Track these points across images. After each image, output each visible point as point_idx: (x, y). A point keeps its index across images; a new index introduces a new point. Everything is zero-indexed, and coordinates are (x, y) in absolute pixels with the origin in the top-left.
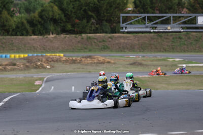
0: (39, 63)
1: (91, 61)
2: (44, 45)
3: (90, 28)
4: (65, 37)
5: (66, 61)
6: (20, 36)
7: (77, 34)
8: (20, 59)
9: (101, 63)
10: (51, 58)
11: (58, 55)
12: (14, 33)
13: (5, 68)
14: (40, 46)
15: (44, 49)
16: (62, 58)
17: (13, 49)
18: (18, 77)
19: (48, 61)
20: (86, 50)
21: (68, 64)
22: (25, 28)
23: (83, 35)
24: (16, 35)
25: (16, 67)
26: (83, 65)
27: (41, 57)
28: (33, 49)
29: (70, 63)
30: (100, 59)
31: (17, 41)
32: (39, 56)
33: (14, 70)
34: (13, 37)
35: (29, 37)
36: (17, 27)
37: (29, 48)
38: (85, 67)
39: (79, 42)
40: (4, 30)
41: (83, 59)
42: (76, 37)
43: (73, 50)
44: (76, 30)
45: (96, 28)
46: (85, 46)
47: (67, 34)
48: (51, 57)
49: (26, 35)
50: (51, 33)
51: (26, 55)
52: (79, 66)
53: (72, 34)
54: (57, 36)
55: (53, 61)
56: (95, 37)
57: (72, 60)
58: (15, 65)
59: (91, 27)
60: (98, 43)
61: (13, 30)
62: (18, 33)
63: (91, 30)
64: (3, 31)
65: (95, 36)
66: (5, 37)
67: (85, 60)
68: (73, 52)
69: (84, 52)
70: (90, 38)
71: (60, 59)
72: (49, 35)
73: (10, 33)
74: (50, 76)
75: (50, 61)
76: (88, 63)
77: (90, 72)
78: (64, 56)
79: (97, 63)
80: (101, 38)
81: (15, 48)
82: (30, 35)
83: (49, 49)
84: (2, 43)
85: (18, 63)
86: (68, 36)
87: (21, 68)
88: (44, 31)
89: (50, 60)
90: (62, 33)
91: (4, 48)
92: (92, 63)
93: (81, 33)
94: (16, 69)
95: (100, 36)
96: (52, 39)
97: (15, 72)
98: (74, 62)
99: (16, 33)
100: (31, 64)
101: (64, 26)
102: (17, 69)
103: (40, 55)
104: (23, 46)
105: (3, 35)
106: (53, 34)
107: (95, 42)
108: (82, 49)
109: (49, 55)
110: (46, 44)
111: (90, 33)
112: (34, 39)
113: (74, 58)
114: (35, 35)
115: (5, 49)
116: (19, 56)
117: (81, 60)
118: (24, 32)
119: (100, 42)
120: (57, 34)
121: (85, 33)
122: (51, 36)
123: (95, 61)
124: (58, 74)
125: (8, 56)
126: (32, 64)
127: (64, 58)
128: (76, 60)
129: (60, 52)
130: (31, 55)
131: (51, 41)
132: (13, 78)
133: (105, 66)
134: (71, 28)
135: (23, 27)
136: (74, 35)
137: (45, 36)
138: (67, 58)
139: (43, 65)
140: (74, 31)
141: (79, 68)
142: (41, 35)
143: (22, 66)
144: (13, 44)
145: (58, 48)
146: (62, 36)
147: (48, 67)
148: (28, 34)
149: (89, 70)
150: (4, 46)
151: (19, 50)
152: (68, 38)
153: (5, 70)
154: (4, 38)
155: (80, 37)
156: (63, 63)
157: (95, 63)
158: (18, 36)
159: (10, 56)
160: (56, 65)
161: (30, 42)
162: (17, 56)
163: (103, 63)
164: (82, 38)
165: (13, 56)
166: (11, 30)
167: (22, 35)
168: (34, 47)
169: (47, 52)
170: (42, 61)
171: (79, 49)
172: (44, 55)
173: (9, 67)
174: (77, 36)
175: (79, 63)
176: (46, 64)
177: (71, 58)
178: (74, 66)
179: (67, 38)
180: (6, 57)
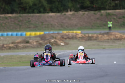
0: (53, 41)
1: (107, 38)
2: (62, 23)
3: (110, 5)
4: (84, 14)
5: (82, 38)
6: (38, 13)
7: (96, 10)
8: (36, 37)
9: (118, 39)
10: (67, 36)
11: (75, 32)
12: (30, 10)
13: (16, 46)
14: (57, 23)
15: (62, 27)
16: (78, 35)
17: (29, 28)
18: (28, 54)
19: (63, 38)
20: (105, 27)
21: (84, 41)
22: (42, 6)
23: (102, 11)
24: (33, 12)
25: (28, 45)
26: (99, 41)
27: (57, 34)
28: (50, 27)
29: (86, 40)
30: (117, 36)
31: (34, 19)
32: (55, 33)
33: (26, 47)
34: (30, 15)
35: (46, 15)
36: (35, 5)
37: (46, 26)
38: (101, 44)
39: (98, 19)
40: (21, 7)
41: (100, 36)
42: (95, 14)
43: (92, 27)
44: (94, 6)
45: (116, 4)
46: (104, 23)
47: (86, 11)
48: (67, 34)
49: (44, 13)
50: (69, 10)
51: (42, 33)
52: (94, 42)
53: (92, 11)
54: (76, 13)
55: (68, 38)
56: (115, 14)
57: (89, 37)
58: (28, 42)
59: (110, 3)
60: (118, 19)
61: (30, 7)
62: (35, 10)
63: (111, 6)
64: (20, 9)
65: (114, 12)
66: (21, 15)
67: (101, 37)
68: (91, 29)
69: (104, 29)
70: (109, 14)
71: (76, 36)
72: (67, 12)
73: (27, 11)
74: (62, 53)
75: (66, 39)
76: (104, 40)
77: (104, 48)
78: (81, 33)
79: (114, 39)
80: (120, 14)
81: (32, 26)
82: (48, 13)
83: (67, 26)
84: (19, 21)
85: (31, 41)
86: (86, 13)
87: (33, 45)
88: (62, 8)
89: (65, 37)
90: (80, 10)
91: (20, 26)
92: (108, 39)
93: (99, 9)
94: (28, 46)
95: (120, 12)
96: (70, 16)
97: (27, 50)
98: (90, 39)
99: (34, 10)
100: (44, 41)
101: (82, 3)
102: (30, 46)
103: (57, 32)
104: (40, 24)
105: (20, 13)
106: (71, 11)
107: (114, 19)
108: (101, 26)
109: (65, 32)
110: (64, 21)
111: (109, 9)
112: (51, 17)
113: (90, 35)
114: (52, 12)
115: (22, 27)
116: (35, 34)
117: (98, 37)
118: (42, 10)
119: (120, 18)
120: (75, 11)
121: (104, 9)
122: (70, 13)
123: (112, 37)
124: (71, 51)
125: (24, 33)
126: (46, 42)
127: (80, 35)
128: (93, 37)
129: (78, 29)
130: (47, 32)
131: (69, 19)
132: (23, 56)
133: (121, 42)
134: (89, 5)
135: (40, 5)
136: (92, 12)
137: (63, 14)
138: (83, 35)
139: (57, 42)
140: (93, 7)
141: (94, 45)
142: (59, 12)
143: (35, 43)
144: (29, 22)
145: (76, 25)
146: (81, 13)
147: (62, 44)
148: (45, 11)
149: (104, 47)
150: (20, 24)
151: (36, 28)
152: (87, 14)
153: (16, 47)
154: (20, 17)
155: (99, 13)
156: (79, 40)
157: (111, 39)
158: (35, 13)
159: (26, 34)
160: (71, 42)
161: (47, 19)
162: (33, 34)
163: (120, 39)
164: (102, 15)
165: (28, 34)
166: (28, 7)
167: (40, 12)
168: (51, 24)
169: (65, 29)
170: (56, 38)
171: (99, 26)
172: (61, 32)
173: (21, 45)
174: (96, 12)
175: (96, 39)
176: (60, 41)
177: (87, 35)
178: (89, 43)
179: (85, 15)
180: (21, 35)
